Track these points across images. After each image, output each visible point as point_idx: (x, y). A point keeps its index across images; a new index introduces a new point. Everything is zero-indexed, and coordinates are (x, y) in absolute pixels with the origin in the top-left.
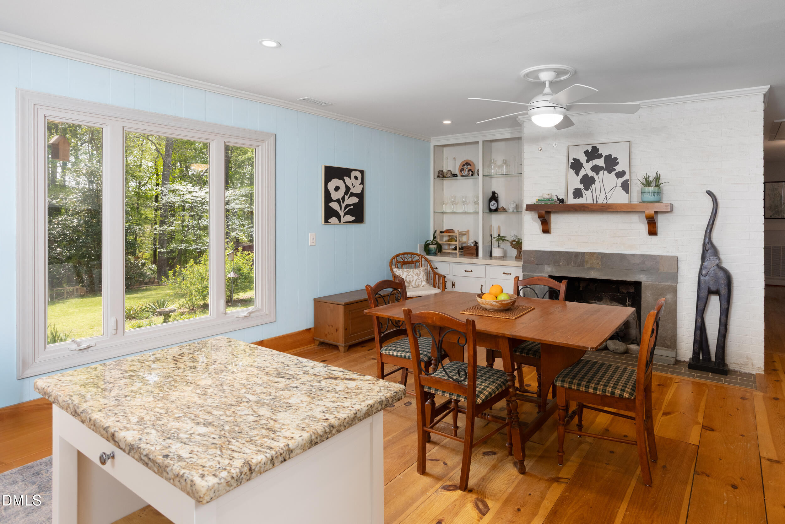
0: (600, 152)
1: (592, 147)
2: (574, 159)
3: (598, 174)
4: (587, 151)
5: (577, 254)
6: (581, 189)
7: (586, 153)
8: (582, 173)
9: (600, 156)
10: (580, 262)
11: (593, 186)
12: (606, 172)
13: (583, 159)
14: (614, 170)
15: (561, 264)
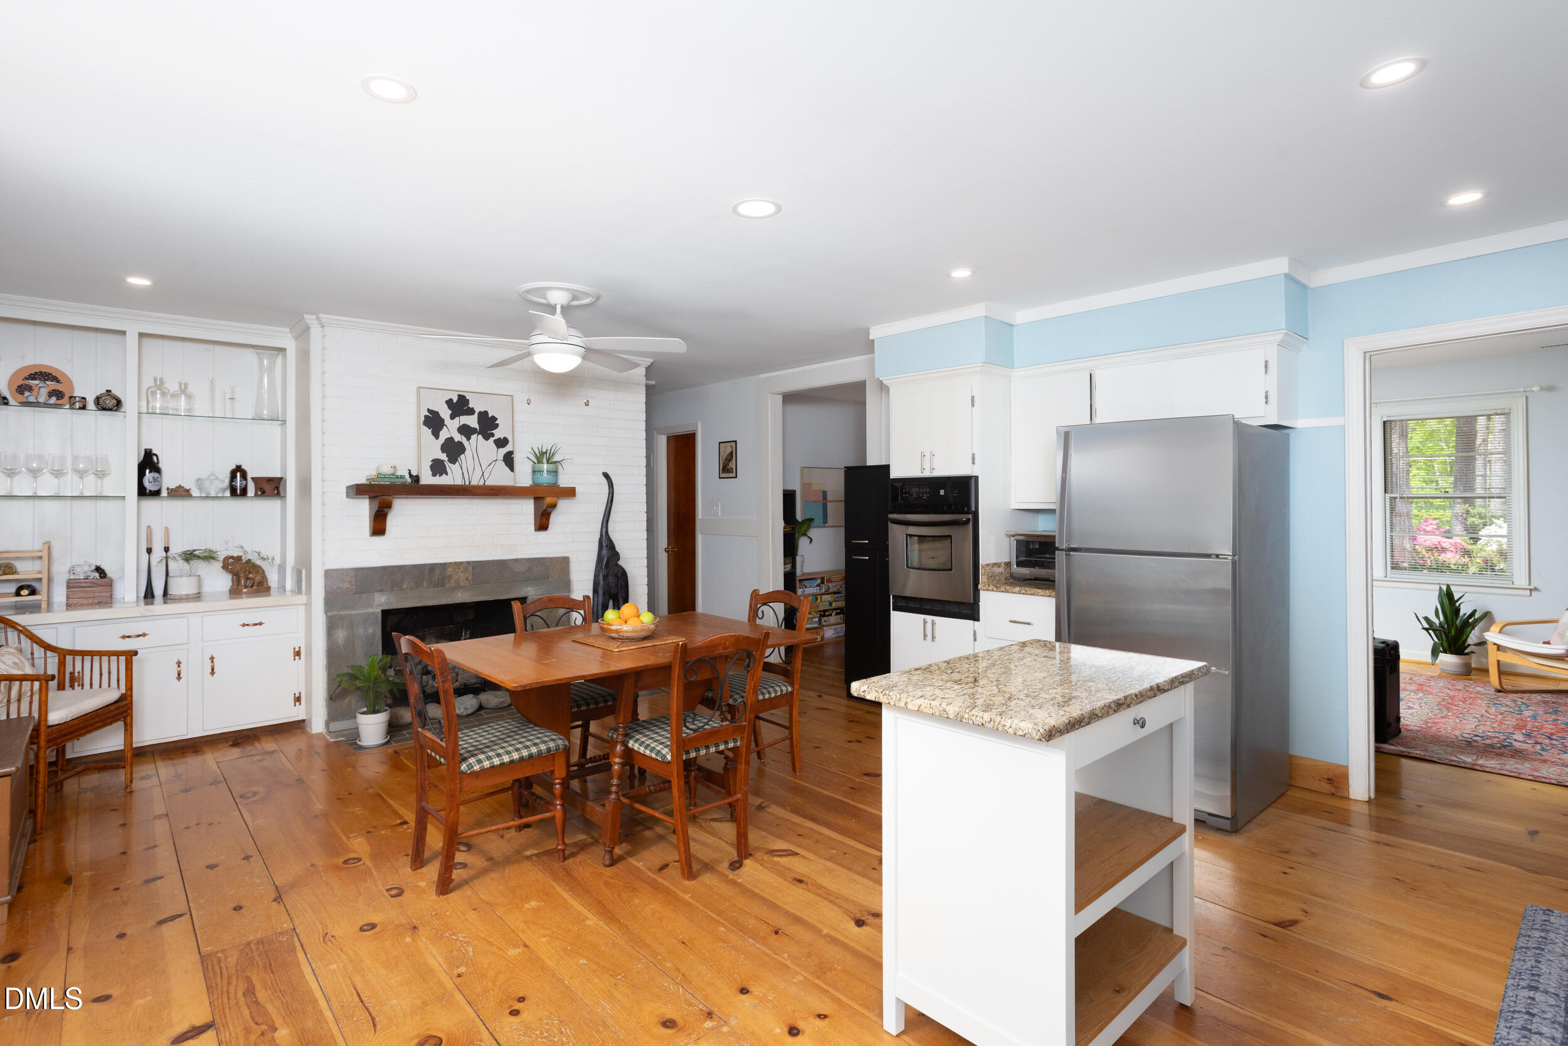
0: (471, 406)
1: (458, 395)
2: (429, 410)
3: (468, 439)
4: (451, 400)
5: (432, 567)
6: (443, 461)
7: (449, 403)
8: (444, 434)
9: (471, 412)
10: (438, 579)
11: (462, 456)
12: (480, 436)
13: (445, 413)
14: (493, 435)
15: (404, 586)
